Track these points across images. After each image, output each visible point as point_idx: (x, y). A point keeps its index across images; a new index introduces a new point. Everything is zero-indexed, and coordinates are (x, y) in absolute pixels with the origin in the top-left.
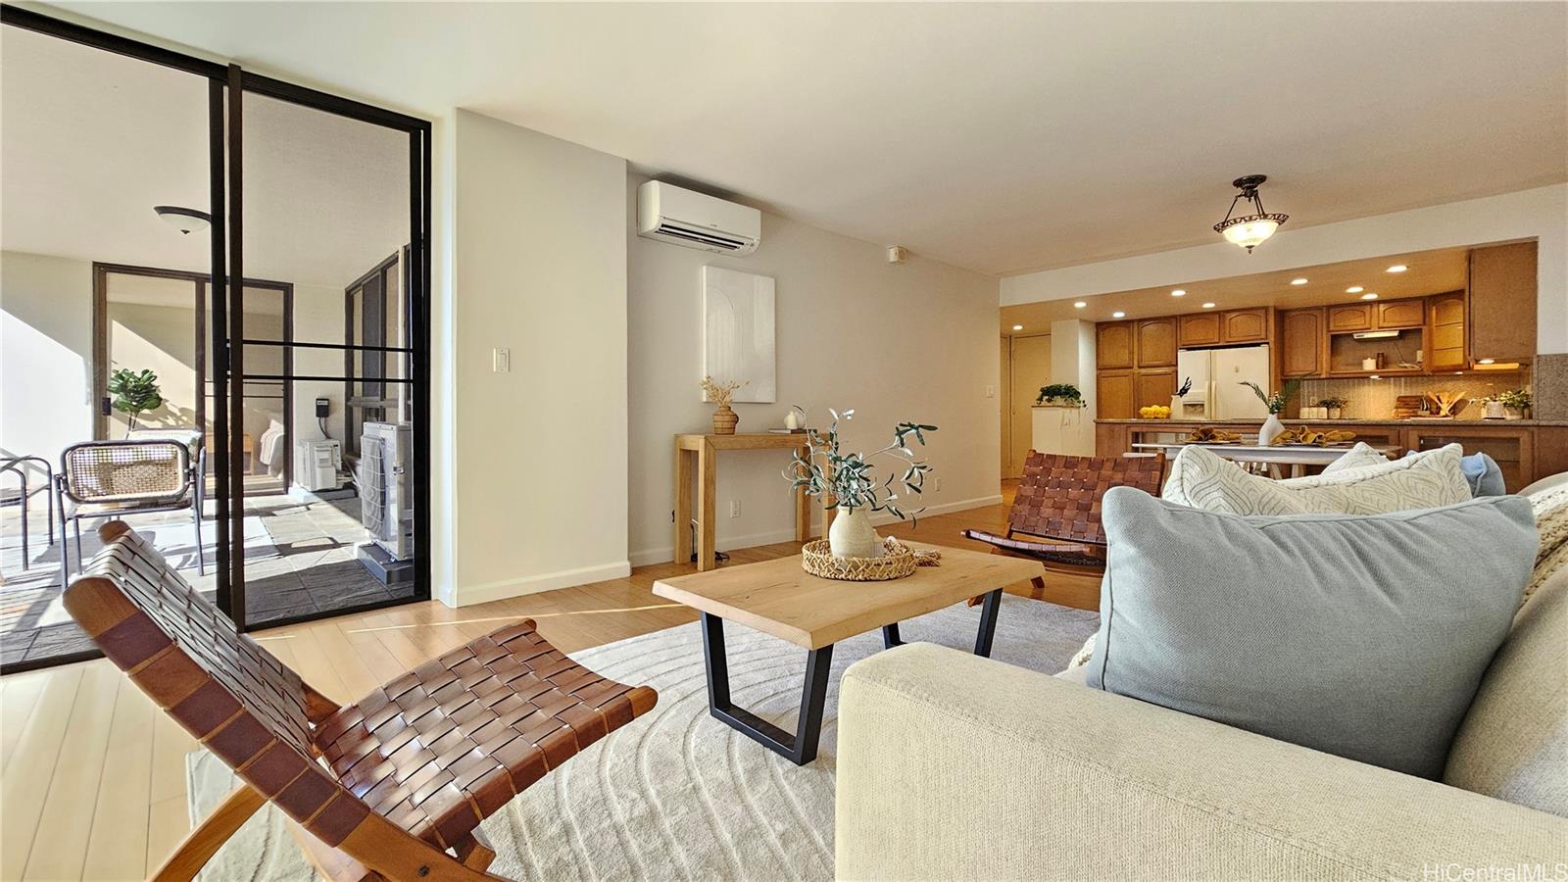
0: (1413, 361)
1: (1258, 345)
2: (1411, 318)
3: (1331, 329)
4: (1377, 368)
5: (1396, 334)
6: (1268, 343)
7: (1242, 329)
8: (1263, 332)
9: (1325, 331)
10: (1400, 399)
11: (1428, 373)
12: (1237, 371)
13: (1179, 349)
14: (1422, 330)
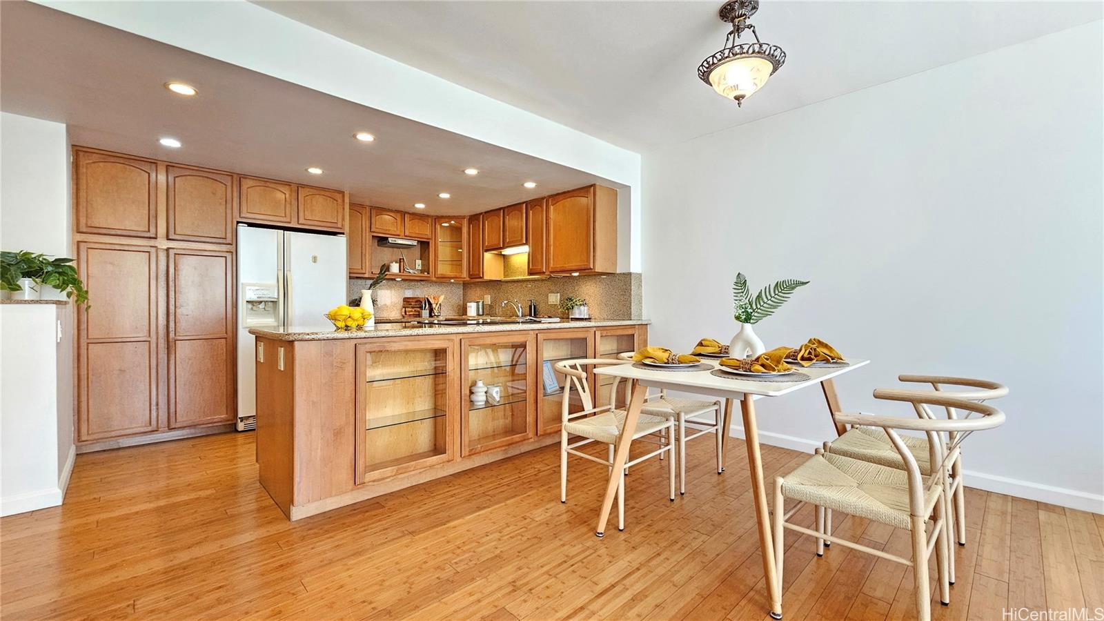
0: (414, 268)
1: (335, 234)
2: (424, 231)
3: (373, 230)
5: (414, 243)
6: (343, 234)
7: (318, 212)
8: (340, 220)
9: (368, 229)
10: (406, 300)
11: (434, 279)
12: (315, 262)
13: (238, 222)
14: (428, 243)
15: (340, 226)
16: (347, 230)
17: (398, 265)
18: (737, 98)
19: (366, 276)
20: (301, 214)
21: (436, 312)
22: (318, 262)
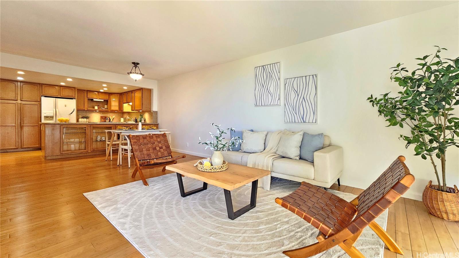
0: (104, 108)
1: (72, 99)
2: (106, 97)
3: (88, 97)
4: (98, 109)
5: (103, 101)
6: (75, 99)
7: (67, 93)
8: (74, 94)
9: (86, 97)
10: (101, 117)
11: (110, 111)
12: (66, 106)
13: (42, 96)
14: (108, 100)
15: (74, 96)
16: (76, 97)
17: (97, 107)
18: (136, 80)
19: (86, 110)
20: (61, 93)
21: (111, 121)
22: (67, 106)
